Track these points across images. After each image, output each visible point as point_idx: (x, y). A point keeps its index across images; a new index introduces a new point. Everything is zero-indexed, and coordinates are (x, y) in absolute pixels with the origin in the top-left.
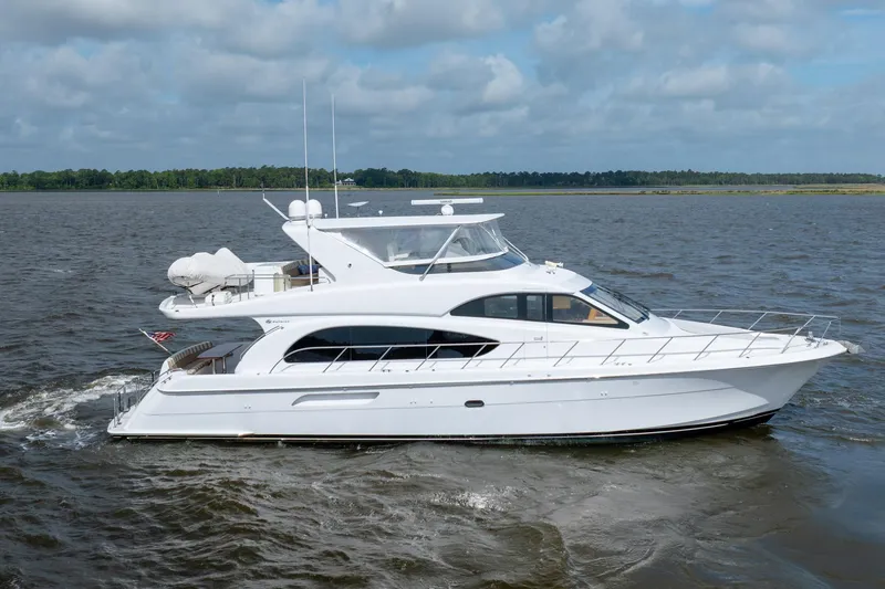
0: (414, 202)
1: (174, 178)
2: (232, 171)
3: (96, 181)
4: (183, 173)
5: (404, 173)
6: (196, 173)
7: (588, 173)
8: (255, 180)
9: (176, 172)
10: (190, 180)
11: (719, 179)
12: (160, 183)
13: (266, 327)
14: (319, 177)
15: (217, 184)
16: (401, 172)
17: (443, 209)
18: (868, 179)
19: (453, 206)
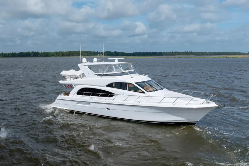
0: (109, 59)
1: (55, 54)
2: (71, 52)
3: (36, 54)
4: (58, 52)
5: (115, 52)
6: (61, 52)
7: (164, 52)
8: (76, 54)
9: (56, 52)
10: (60, 54)
11: (199, 54)
12: (52, 55)
13: (74, 86)
14: (93, 54)
15: (67, 55)
16: (114, 52)
17: (115, 61)
18: (240, 54)
19: (118, 59)
